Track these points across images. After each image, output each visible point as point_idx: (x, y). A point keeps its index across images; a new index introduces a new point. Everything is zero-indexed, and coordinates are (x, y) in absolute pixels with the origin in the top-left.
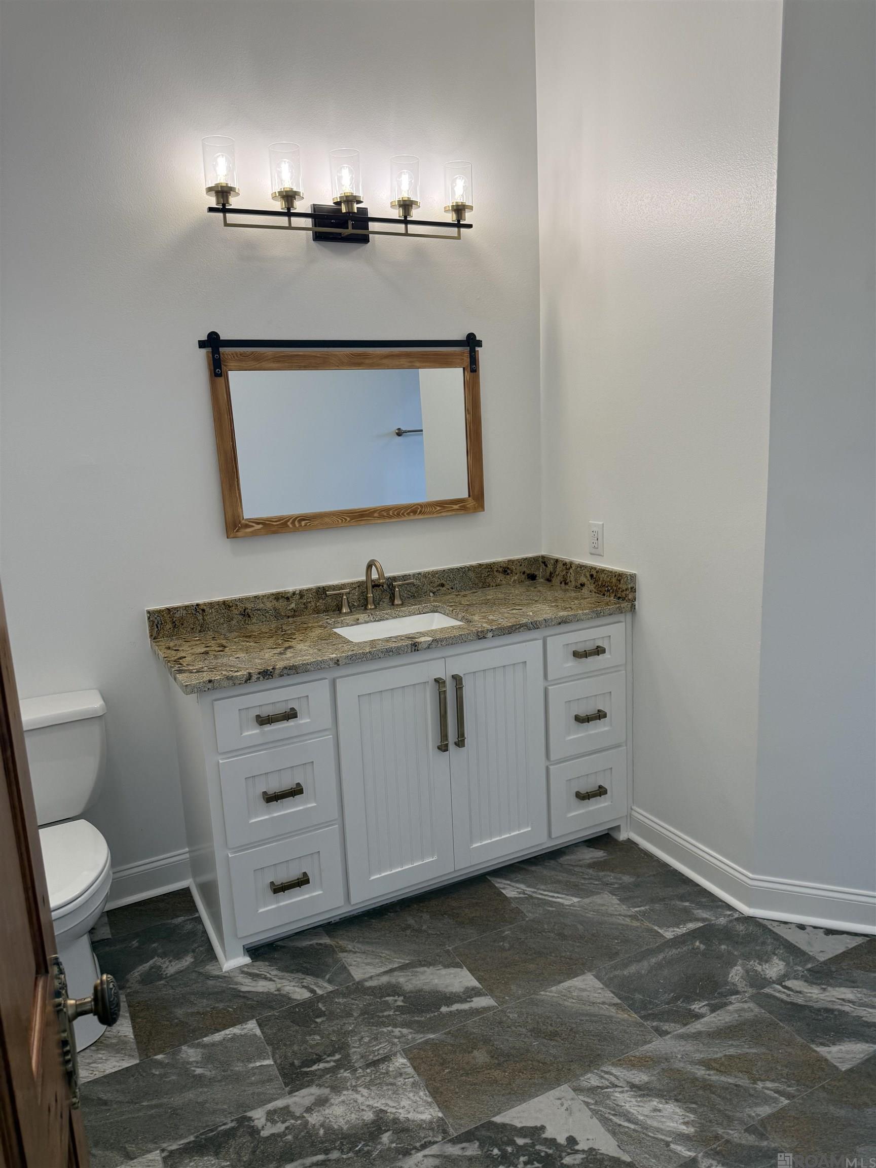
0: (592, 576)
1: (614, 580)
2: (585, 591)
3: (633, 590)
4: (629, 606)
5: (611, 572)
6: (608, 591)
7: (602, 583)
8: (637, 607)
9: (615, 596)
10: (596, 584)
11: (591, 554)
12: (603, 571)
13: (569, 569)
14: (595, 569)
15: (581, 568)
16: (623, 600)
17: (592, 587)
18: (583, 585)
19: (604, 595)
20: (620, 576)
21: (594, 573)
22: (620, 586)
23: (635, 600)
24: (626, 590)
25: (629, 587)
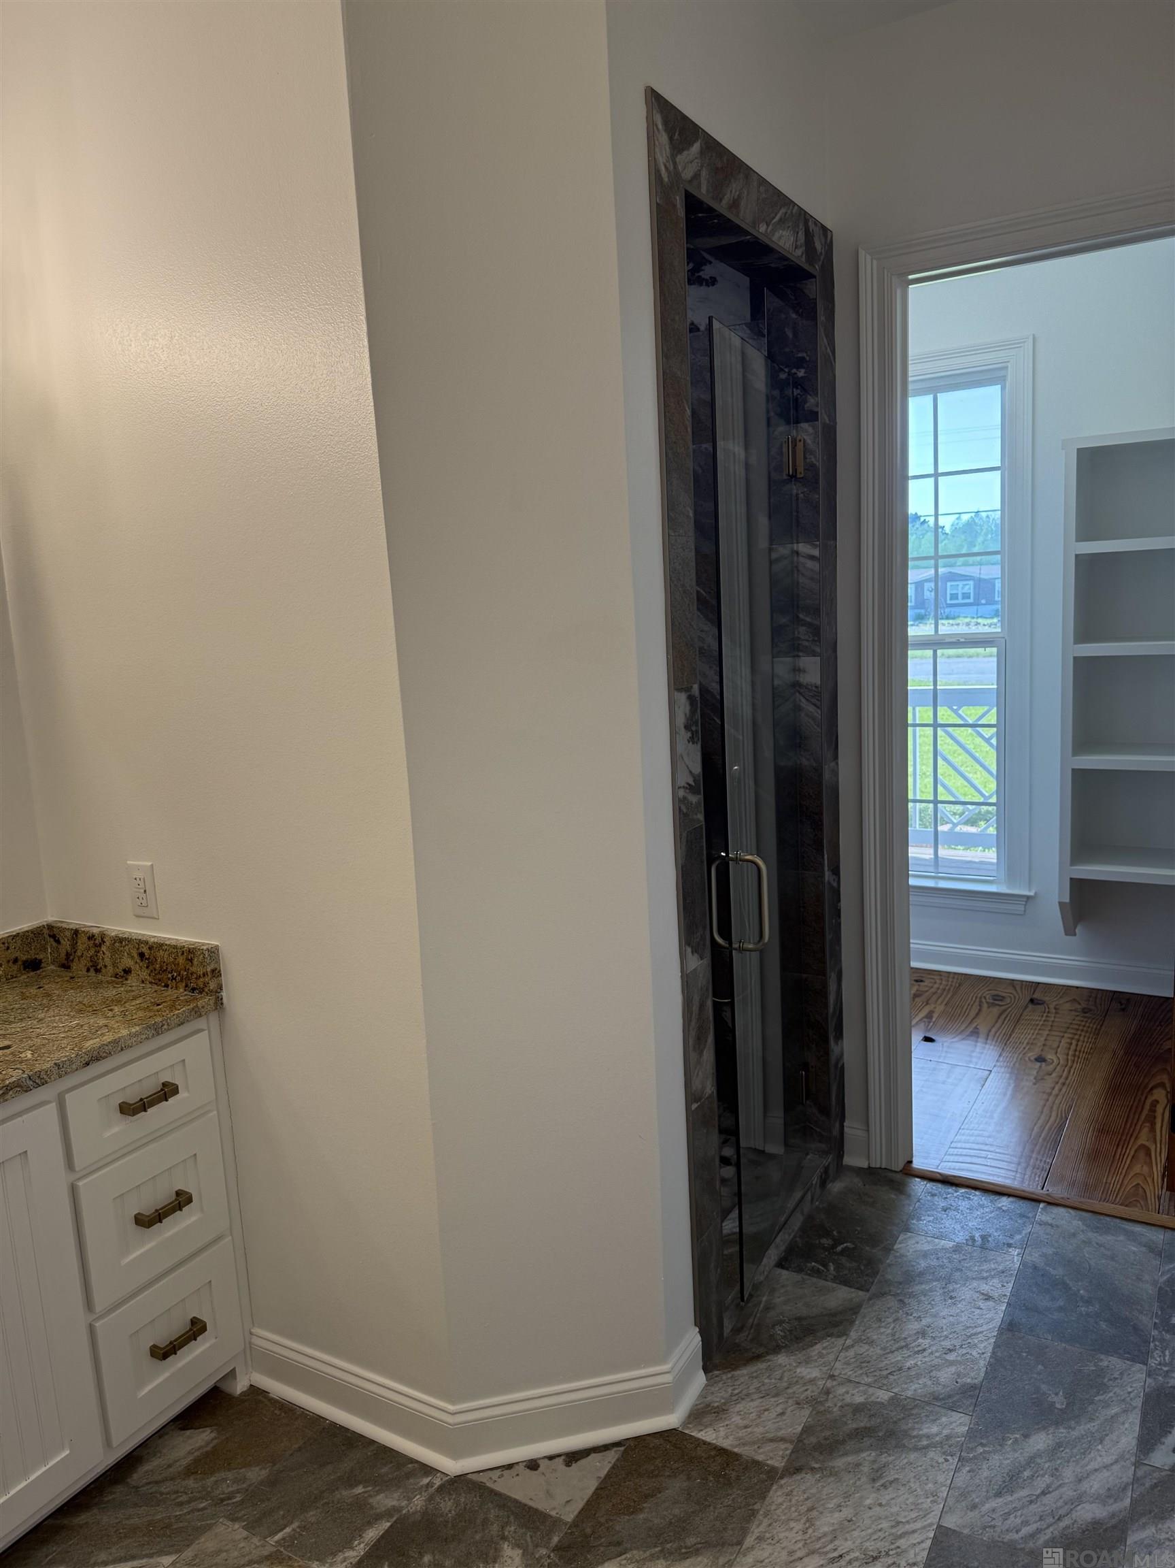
0: (142, 955)
1: (181, 960)
2: (132, 981)
3: (216, 973)
4: (212, 1002)
5: (175, 947)
6: (174, 978)
7: (161, 967)
8: (225, 1000)
9: (186, 986)
10: (151, 968)
11: (138, 916)
12: (160, 946)
13: (100, 944)
14: (146, 943)
15: (121, 943)
16: (201, 993)
17: (144, 974)
18: (127, 971)
19: (167, 986)
20: (190, 953)
21: (145, 950)
22: (193, 969)
23: (221, 989)
24: (204, 975)
25: (209, 970)
